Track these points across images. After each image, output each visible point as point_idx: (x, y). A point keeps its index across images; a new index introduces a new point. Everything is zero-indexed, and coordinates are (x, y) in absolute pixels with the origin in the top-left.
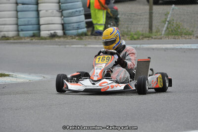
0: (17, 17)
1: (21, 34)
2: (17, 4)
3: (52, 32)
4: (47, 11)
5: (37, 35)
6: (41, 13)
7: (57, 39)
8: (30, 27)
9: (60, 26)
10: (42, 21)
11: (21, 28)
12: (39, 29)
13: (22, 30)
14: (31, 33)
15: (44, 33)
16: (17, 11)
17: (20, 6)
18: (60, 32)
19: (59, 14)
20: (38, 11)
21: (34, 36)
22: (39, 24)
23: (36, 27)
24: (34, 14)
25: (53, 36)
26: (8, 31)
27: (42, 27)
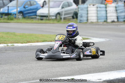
0: (97, 14)
1: (99, 21)
2: (97, 8)
3: (112, 20)
4: (110, 11)
5: (106, 21)
6: (108, 12)
7: (114, 23)
8: (103, 18)
9: (116, 18)
10: (108, 15)
11: (99, 18)
12: (107, 19)
13: (99, 19)
14: (103, 20)
15: (109, 20)
16: (97, 11)
17: (99, 9)
18: (116, 20)
19: (115, 12)
20: (106, 11)
21: (105, 21)
22: (107, 17)
23: (105, 18)
24: (104, 12)
25: (113, 22)
26: (93, 19)
27: (108, 18)
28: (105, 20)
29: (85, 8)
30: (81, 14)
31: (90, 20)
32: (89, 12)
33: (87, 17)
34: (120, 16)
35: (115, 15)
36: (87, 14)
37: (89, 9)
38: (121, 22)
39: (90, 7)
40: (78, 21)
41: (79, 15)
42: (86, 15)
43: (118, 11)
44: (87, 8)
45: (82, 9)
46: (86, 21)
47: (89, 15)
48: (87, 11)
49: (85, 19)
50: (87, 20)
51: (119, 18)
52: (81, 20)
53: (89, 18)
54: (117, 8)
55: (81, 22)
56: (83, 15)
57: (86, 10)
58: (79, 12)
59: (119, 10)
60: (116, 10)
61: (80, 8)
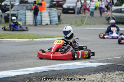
3: (46, 23)
4: (45, 16)
5: (41, 24)
6: (43, 17)
9: (49, 21)
10: (43, 19)
12: (42, 22)
18: (49, 23)
19: (49, 17)
21: (40, 24)
22: (41, 20)
23: (40, 21)
26: (31, 22)
27: (43, 21)
28: (41, 23)
29: (24, 13)
30: (21, 18)
31: (28, 23)
32: (27, 17)
33: (25, 21)
34: (52, 20)
35: (49, 19)
36: (25, 18)
37: (27, 14)
38: (53, 25)
39: (28, 13)
42: (24, 19)
43: (51, 16)
44: (25, 13)
45: (21, 14)
47: (27, 19)
48: (25, 15)
50: (25, 23)
51: (52, 21)
53: (27, 21)
54: (50, 14)
56: (22, 19)
57: (24, 14)
58: (19, 16)
60: (50, 15)
61: (19, 13)
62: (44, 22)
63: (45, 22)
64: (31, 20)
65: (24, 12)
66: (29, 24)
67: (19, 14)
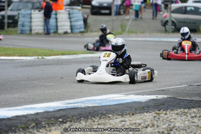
3: (65, 31)
4: (62, 18)
5: (56, 32)
6: (59, 20)
9: (69, 27)
10: (59, 24)
12: (57, 29)
15: (60, 31)
18: (69, 31)
19: (69, 20)
21: (54, 32)
22: (57, 26)
23: (55, 27)
25: (66, 33)
26: (39, 30)
27: (59, 28)
28: (55, 30)
29: (28, 14)
30: (23, 23)
31: (34, 30)
32: (33, 20)
33: (31, 26)
34: (74, 26)
35: (68, 24)
36: (31, 22)
37: (33, 16)
38: (76, 33)
39: (34, 14)
40: (19, 32)
41: (20, 23)
42: (29, 24)
43: (72, 20)
44: (31, 14)
45: (24, 16)
46: (29, 32)
47: (33, 24)
48: (31, 18)
49: (28, 28)
50: (31, 30)
51: (74, 28)
52: (22, 31)
53: (33, 28)
54: (71, 16)
55: (22, 33)
56: (26, 24)
57: (29, 16)
58: (20, 19)
59: (74, 17)
60: (70, 18)
61: (21, 14)
62: (61, 29)
63: (63, 29)
64: (41, 26)
65: (29, 12)
66: (36, 31)
67: (20, 16)
